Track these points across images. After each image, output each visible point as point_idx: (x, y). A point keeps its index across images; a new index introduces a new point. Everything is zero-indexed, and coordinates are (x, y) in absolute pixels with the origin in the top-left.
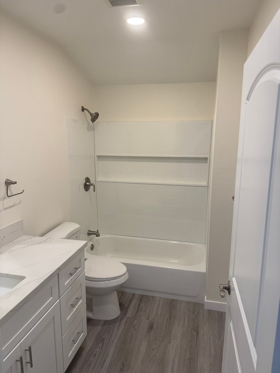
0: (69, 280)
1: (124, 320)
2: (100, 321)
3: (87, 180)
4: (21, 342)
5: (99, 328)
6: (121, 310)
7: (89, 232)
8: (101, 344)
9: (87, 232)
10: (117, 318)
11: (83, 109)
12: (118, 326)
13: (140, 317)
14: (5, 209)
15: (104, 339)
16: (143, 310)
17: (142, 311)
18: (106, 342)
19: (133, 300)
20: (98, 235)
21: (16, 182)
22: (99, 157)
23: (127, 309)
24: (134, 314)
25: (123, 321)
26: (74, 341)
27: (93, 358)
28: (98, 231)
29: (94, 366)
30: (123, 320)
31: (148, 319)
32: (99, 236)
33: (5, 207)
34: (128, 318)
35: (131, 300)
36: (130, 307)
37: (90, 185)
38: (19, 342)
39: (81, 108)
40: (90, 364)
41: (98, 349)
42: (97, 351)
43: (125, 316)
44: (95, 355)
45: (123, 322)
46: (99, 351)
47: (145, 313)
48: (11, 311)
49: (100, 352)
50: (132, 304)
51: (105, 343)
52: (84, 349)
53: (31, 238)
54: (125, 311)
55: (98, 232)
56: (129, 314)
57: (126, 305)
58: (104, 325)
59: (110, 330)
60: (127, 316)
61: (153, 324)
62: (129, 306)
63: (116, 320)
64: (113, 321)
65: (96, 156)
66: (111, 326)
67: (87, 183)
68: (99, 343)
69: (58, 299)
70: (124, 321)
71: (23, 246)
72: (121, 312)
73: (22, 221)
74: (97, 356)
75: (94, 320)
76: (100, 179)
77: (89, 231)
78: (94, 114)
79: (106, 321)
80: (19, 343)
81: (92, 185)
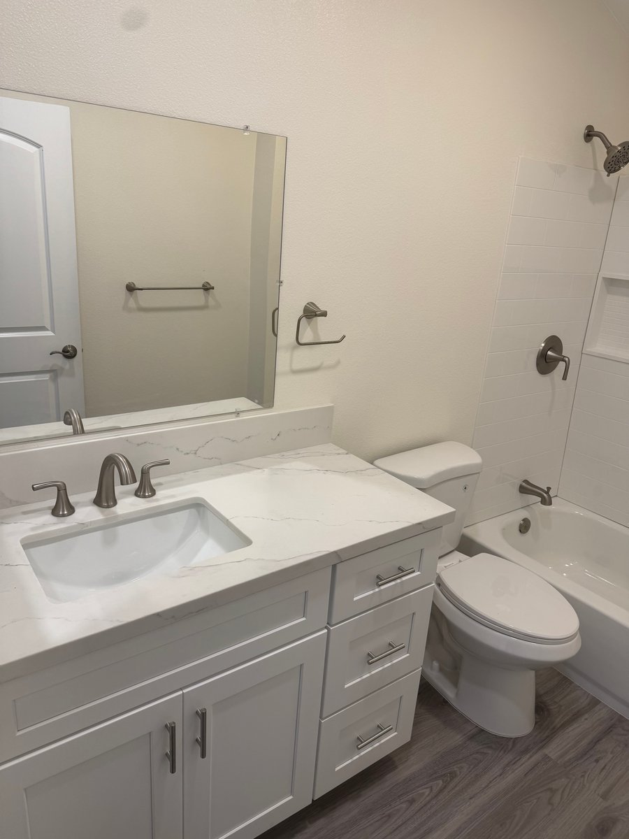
0: (371, 592)
1: (531, 757)
2: (467, 721)
3: (554, 343)
4: (185, 691)
5: (456, 739)
6: (536, 723)
7: (524, 484)
8: (440, 782)
9: (519, 482)
10: (515, 740)
11: (590, 134)
12: (507, 765)
13: (583, 776)
14: (295, 372)
15: (453, 775)
16: (602, 763)
17: (597, 761)
18: (456, 786)
19: (586, 716)
20: (546, 501)
21: (326, 312)
22: (611, 283)
23: (554, 732)
24: (567, 758)
25: (529, 759)
26: (360, 743)
27: (404, 806)
28: (549, 489)
29: (397, 829)
30: (528, 756)
31: (605, 796)
32: (550, 504)
33: (296, 366)
34: (546, 757)
35: (578, 712)
36: (567, 731)
37: (556, 361)
38: (181, 689)
39: (583, 131)
40: (389, 816)
41: (427, 792)
42: (423, 793)
43: (542, 747)
44: (412, 802)
45: (528, 762)
46: (428, 799)
47: (604, 773)
48: (158, 615)
49: (429, 802)
50: (575, 725)
51: (452, 785)
52: (396, 767)
53: (339, 454)
54: (545, 735)
55: (547, 493)
56: (554, 750)
57: (558, 719)
58: (472, 738)
59: (481, 761)
60: (546, 751)
61: (614, 821)
62: (564, 726)
63: (510, 744)
64: (501, 744)
65: (600, 279)
66: (490, 752)
67: (549, 353)
68: (436, 779)
69: (326, 627)
70: (533, 758)
71: (309, 467)
72: (535, 729)
73: (330, 409)
74: (416, 806)
75: (455, 710)
76: (599, 347)
77: (526, 481)
78: (619, 145)
79: (482, 731)
80: (181, 692)
81: (563, 360)
